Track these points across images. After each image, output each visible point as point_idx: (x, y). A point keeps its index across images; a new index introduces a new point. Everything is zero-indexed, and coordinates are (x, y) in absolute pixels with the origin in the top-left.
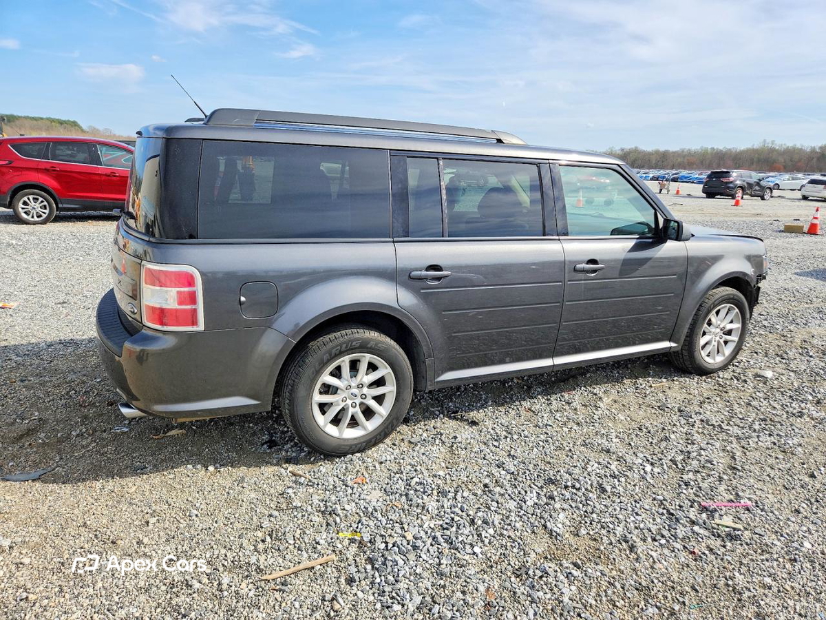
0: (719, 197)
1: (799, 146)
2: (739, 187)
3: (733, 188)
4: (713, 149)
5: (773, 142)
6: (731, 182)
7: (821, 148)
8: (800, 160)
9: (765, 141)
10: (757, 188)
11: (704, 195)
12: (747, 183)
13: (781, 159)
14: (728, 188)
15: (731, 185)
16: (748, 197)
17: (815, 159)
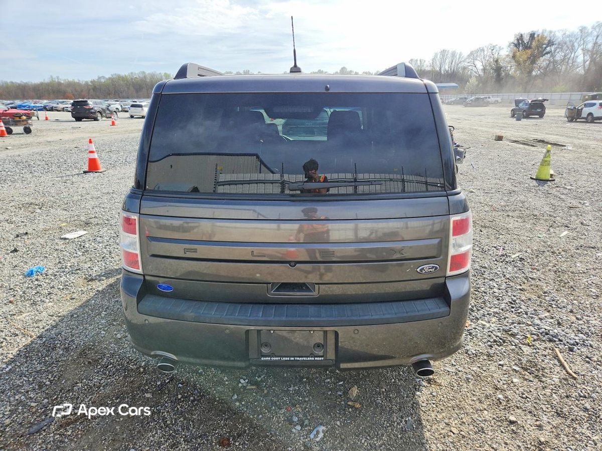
0: (84, 120)
1: (76, 81)
2: (98, 112)
3: (95, 113)
4: (12, 82)
5: (58, 77)
6: (92, 109)
7: (91, 82)
8: (82, 91)
9: (52, 77)
10: (108, 112)
11: (74, 119)
12: (102, 109)
13: (69, 90)
14: (92, 113)
15: (93, 111)
16: (104, 119)
17: (92, 90)
